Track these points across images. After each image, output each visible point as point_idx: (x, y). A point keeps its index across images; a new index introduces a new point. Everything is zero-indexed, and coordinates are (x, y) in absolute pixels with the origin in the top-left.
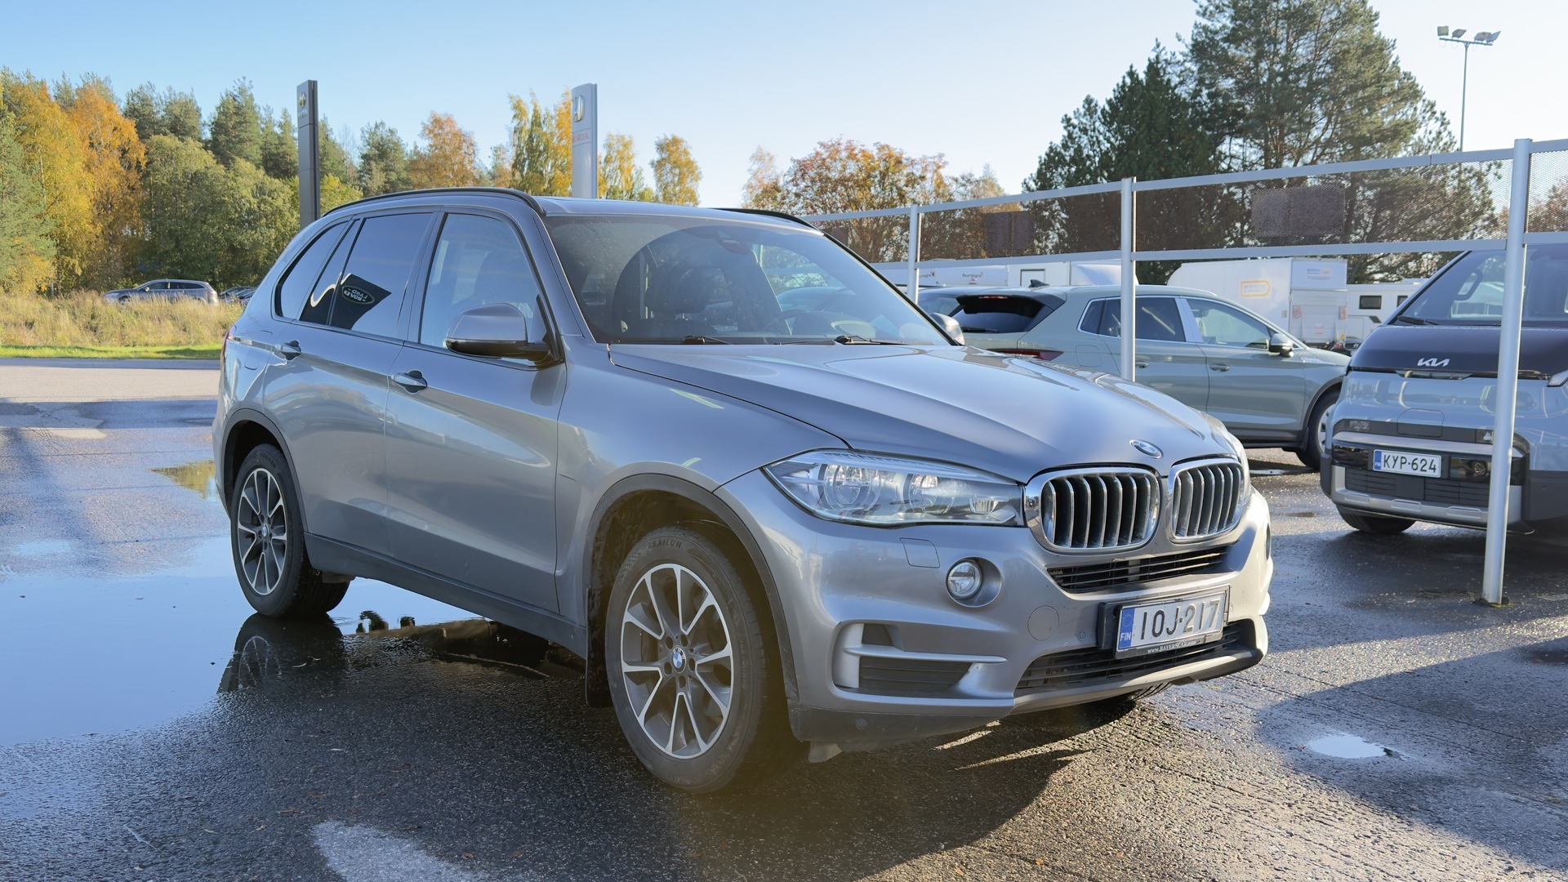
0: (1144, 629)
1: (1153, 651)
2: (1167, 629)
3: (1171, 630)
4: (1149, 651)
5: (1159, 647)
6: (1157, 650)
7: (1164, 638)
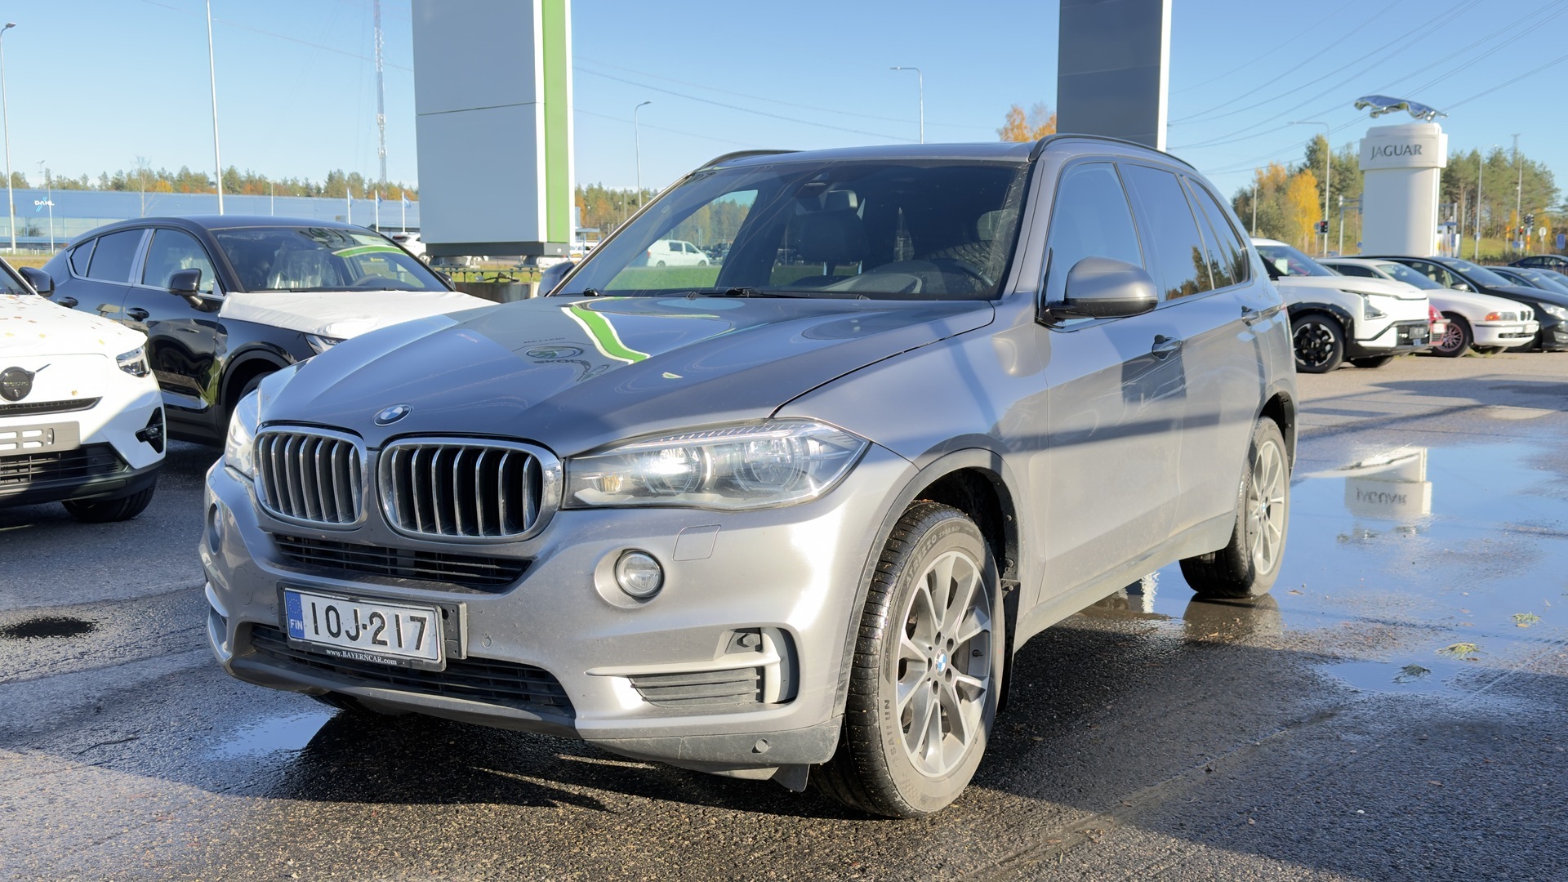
0: (315, 622)
1: (333, 653)
2: (347, 632)
3: (353, 633)
4: (328, 652)
5: (341, 651)
6: (338, 654)
7: (343, 641)
